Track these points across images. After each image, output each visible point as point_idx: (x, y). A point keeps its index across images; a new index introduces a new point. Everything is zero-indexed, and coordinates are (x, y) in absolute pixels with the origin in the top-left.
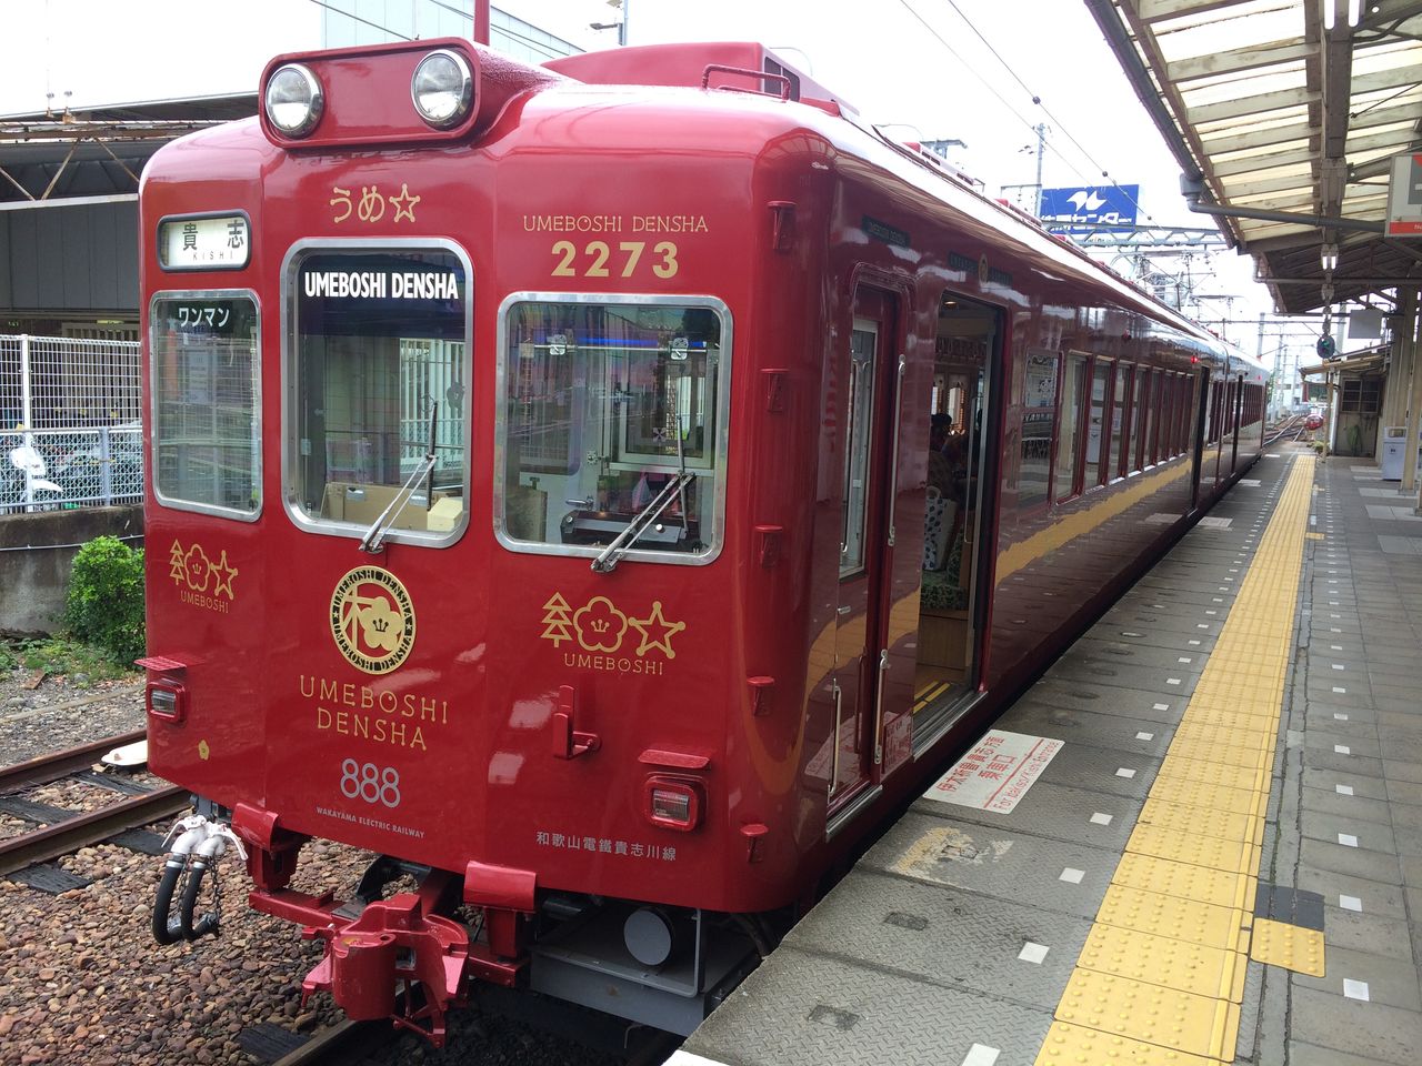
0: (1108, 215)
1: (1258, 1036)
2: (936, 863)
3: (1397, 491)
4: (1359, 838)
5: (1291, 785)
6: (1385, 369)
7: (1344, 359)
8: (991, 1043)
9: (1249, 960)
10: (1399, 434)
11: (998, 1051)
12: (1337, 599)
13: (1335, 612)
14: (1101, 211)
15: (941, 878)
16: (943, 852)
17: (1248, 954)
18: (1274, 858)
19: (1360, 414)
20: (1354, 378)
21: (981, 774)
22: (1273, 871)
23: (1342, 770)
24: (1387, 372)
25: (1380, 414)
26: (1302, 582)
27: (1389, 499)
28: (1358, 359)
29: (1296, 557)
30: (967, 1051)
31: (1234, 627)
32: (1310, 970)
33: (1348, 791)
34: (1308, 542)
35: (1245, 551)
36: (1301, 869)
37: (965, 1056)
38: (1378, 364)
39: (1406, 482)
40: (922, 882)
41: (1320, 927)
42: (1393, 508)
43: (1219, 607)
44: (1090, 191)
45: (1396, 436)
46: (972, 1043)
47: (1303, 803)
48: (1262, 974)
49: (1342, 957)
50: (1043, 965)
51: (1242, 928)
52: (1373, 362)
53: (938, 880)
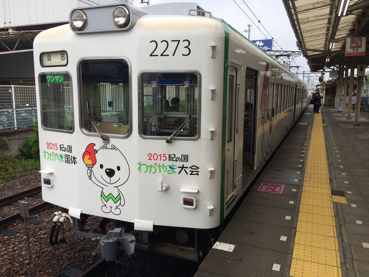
0: (265, 47)
1: (338, 213)
3: (341, 114)
4: (348, 182)
5: (333, 173)
6: (336, 84)
7: (326, 82)
9: (333, 202)
10: (341, 100)
12: (333, 138)
13: (333, 141)
14: (263, 46)
17: (332, 201)
18: (333, 186)
19: (331, 96)
20: (329, 87)
22: (333, 188)
23: (342, 170)
24: (337, 85)
25: (335, 96)
26: (325, 135)
27: (340, 116)
28: (330, 83)
29: (321, 130)
31: (312, 145)
32: (344, 203)
33: (344, 174)
34: (323, 126)
35: (310, 128)
36: (338, 187)
38: (334, 83)
39: (343, 112)
41: (345, 196)
42: (341, 118)
43: (308, 140)
44: (260, 41)
45: (340, 101)
47: (336, 176)
48: (336, 204)
49: (350, 201)
51: (330, 197)
52: (333, 83)
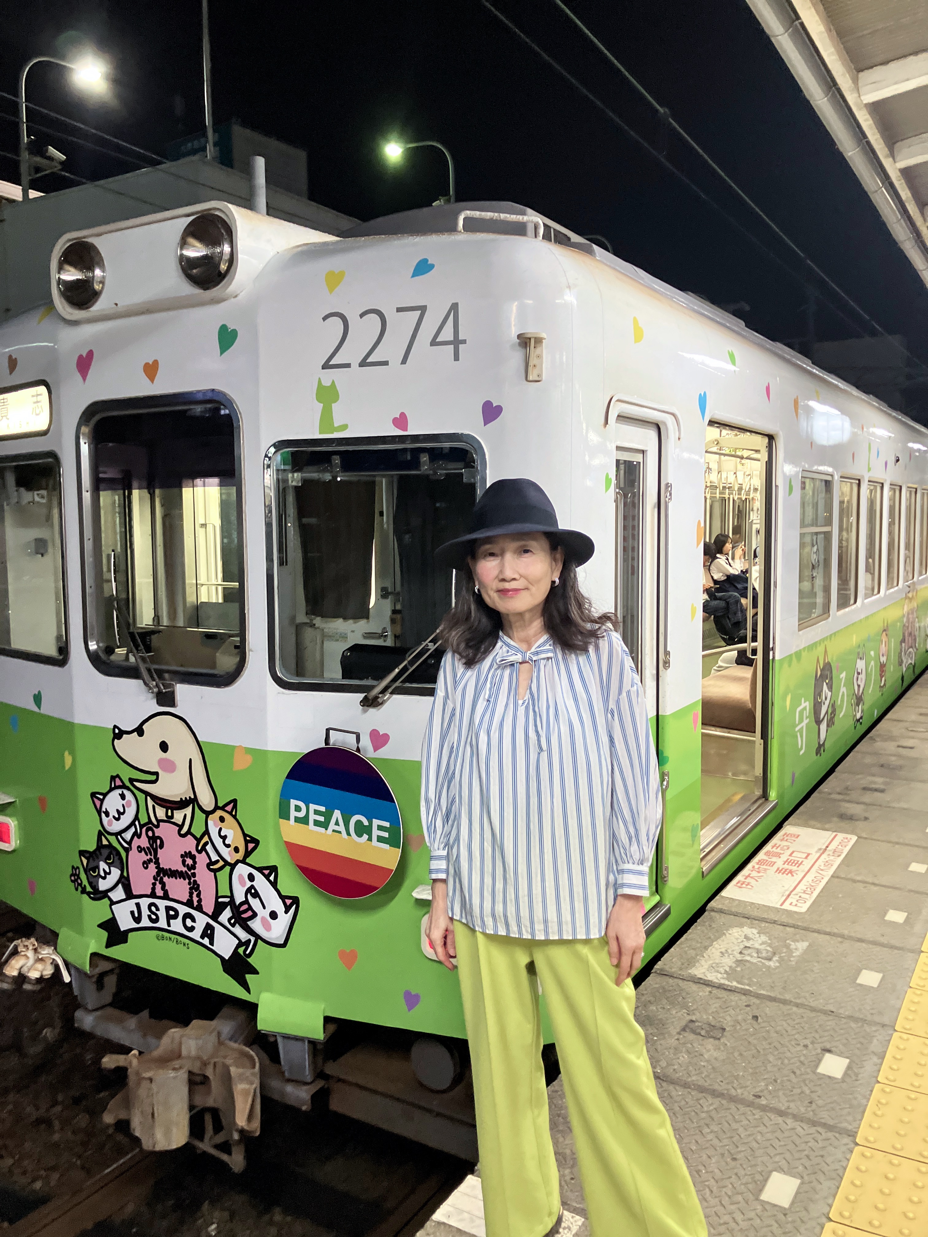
2: (734, 965)
8: (790, 1172)
11: (798, 1182)
15: (738, 982)
16: (741, 953)
21: (778, 871)
30: (766, 1180)
37: (764, 1186)
40: (720, 987)
46: (771, 1172)
50: (843, 1080)
53: (735, 984)
